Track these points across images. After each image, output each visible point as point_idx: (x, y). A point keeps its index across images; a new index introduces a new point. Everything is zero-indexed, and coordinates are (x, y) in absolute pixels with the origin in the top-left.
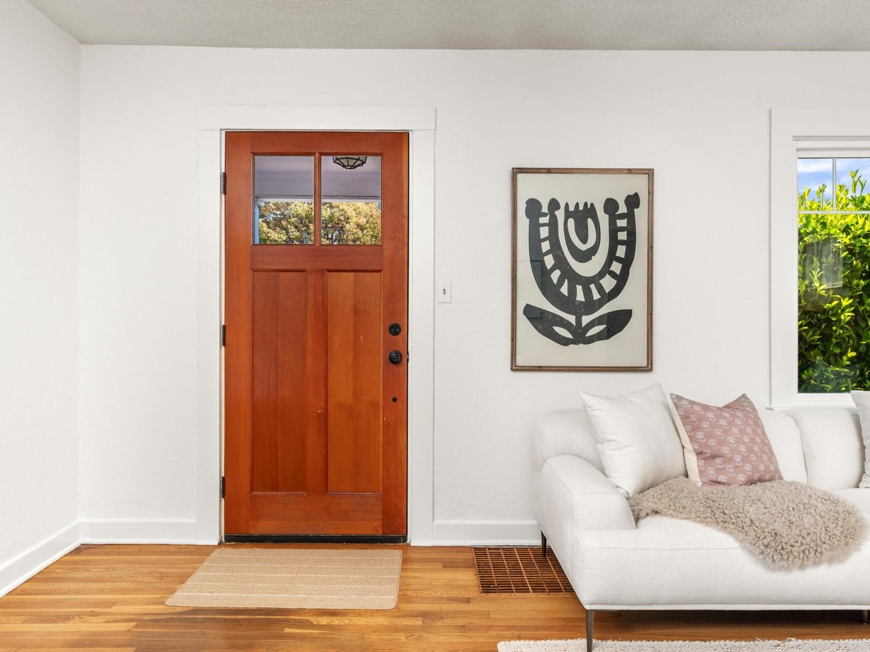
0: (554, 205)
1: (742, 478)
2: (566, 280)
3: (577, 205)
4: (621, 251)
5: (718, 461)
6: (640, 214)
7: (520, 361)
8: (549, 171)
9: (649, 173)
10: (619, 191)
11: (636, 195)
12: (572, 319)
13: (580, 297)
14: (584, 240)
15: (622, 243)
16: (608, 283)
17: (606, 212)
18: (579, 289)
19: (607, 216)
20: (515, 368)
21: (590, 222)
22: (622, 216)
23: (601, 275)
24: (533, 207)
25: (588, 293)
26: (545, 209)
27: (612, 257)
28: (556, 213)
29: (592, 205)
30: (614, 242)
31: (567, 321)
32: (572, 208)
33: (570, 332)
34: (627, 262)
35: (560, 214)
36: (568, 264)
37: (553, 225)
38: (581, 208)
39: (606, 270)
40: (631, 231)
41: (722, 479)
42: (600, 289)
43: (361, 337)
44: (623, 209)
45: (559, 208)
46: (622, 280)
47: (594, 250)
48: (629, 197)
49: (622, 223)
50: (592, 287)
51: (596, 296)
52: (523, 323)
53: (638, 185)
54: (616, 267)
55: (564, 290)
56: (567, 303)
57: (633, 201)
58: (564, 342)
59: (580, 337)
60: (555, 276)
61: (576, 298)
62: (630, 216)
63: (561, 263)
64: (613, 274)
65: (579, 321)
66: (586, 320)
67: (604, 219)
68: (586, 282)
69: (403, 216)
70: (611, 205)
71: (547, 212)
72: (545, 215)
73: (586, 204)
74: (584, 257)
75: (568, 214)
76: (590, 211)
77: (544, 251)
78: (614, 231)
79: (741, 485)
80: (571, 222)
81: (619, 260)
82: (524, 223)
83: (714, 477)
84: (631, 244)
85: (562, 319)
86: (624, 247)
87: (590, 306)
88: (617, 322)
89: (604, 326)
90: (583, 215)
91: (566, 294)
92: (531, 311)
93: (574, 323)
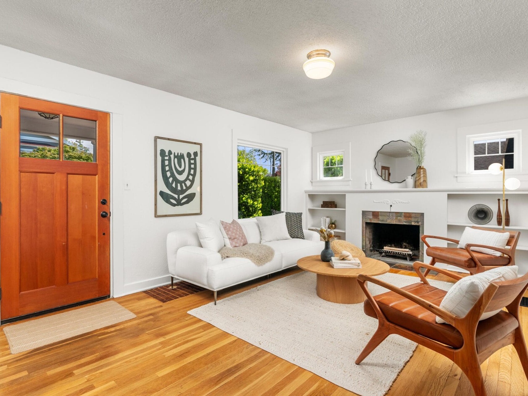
0: (170, 152)
2: (174, 182)
3: (178, 153)
4: (192, 172)
5: (236, 240)
6: (198, 159)
7: (159, 214)
8: (169, 139)
9: (201, 145)
10: (192, 149)
11: (197, 152)
12: (176, 196)
13: (179, 188)
14: (180, 167)
15: (192, 169)
16: (188, 183)
17: (187, 157)
18: (179, 185)
19: (188, 159)
20: (156, 216)
21: (182, 160)
22: (192, 159)
23: (186, 180)
24: (163, 152)
25: (181, 187)
26: (167, 154)
27: (189, 174)
28: (171, 156)
29: (183, 154)
30: (190, 168)
31: (175, 197)
32: (176, 155)
33: (176, 201)
34: (194, 176)
35: (172, 156)
36: (175, 175)
37: (170, 160)
38: (179, 155)
40: (195, 164)
42: (185, 185)
43: (86, 206)
44: (193, 157)
45: (172, 154)
46: (192, 182)
47: (183, 171)
48: (194, 152)
49: (192, 162)
50: (183, 184)
51: (184, 188)
52: (159, 198)
53: (197, 148)
54: (191, 177)
55: (174, 185)
56: (174, 190)
57: (196, 154)
58: (174, 205)
59: (179, 203)
60: (171, 180)
61: (177, 188)
62: (195, 159)
63: (173, 175)
64: (190, 180)
65: (179, 197)
66: (181, 196)
67: (187, 159)
68: (181, 182)
69: (107, 150)
70: (189, 155)
71: (168, 155)
72: (167, 156)
73: (181, 153)
74: (181, 173)
75: (175, 157)
76: (182, 156)
77: (166, 170)
78: (190, 164)
79: (242, 246)
80: (176, 160)
81: (191, 175)
82: (159, 158)
83: (235, 245)
84: (195, 169)
85: (173, 196)
86: (193, 170)
87: (183, 191)
88: (191, 197)
89: (187, 199)
90: (180, 157)
91: (174, 187)
92: (162, 193)
93: (177, 198)
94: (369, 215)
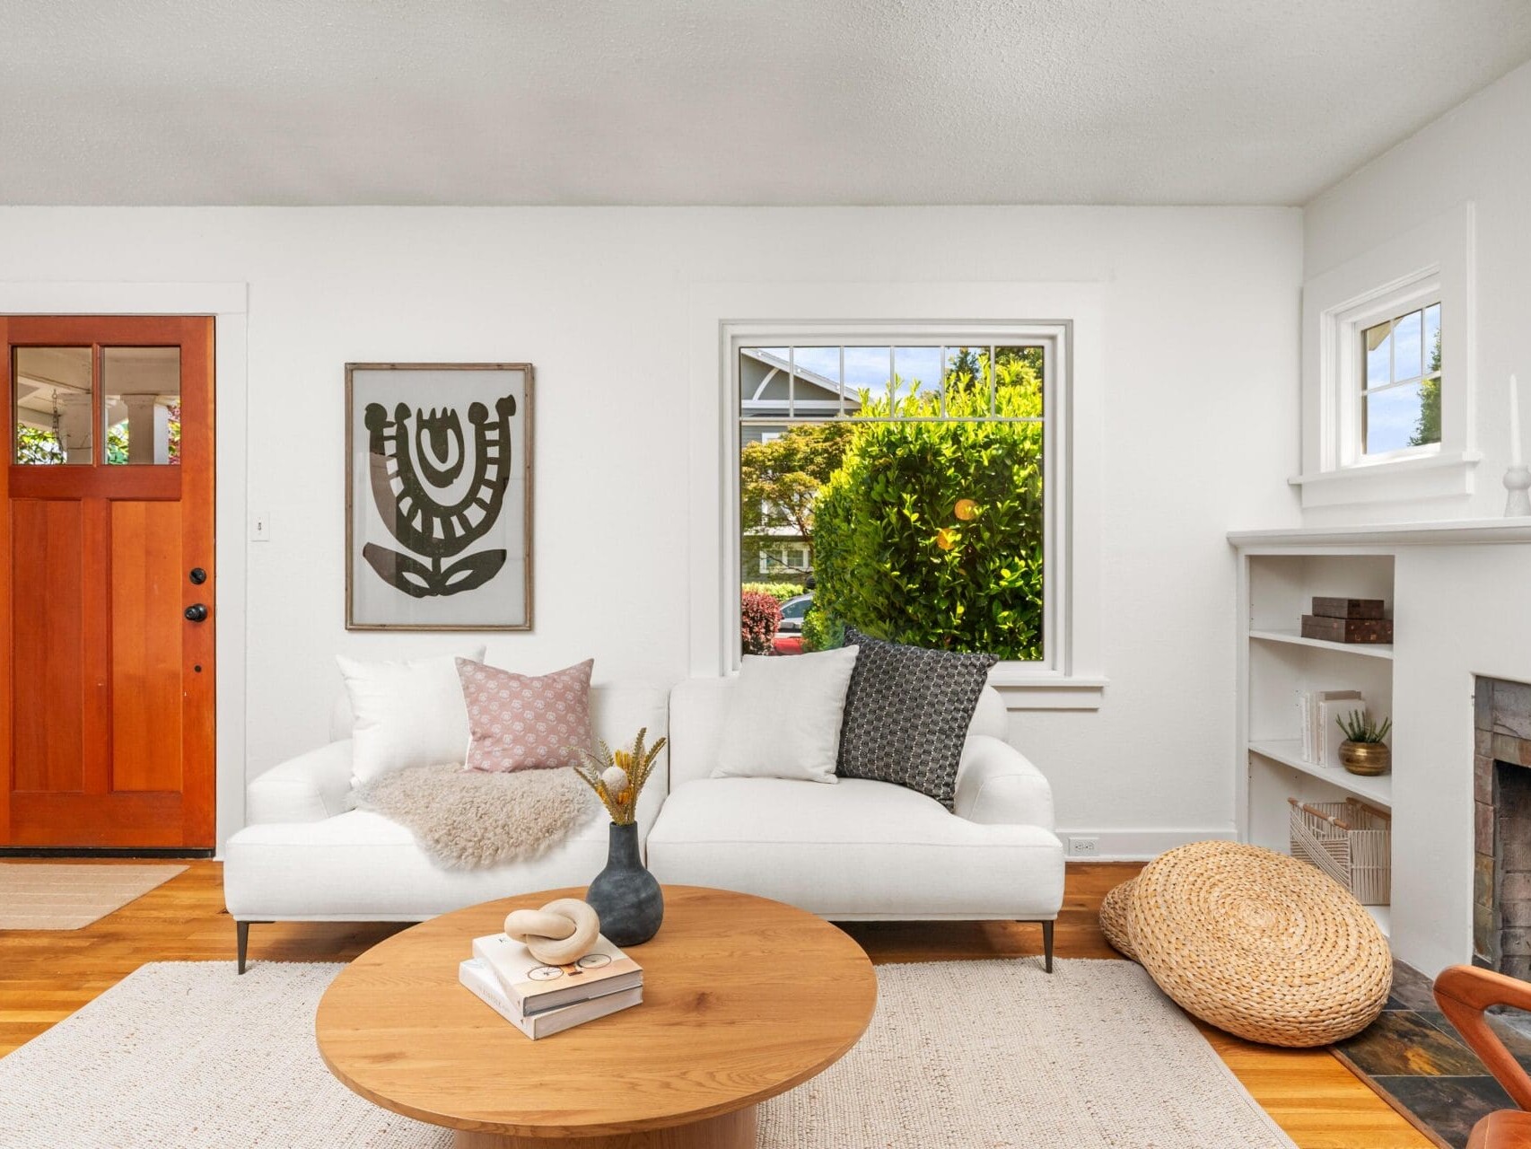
0: (403, 411)
1: (508, 763)
2: (420, 511)
3: (433, 412)
4: (492, 473)
6: (516, 423)
7: (361, 619)
8: (393, 367)
9: (528, 371)
10: (489, 392)
11: (511, 398)
12: (427, 562)
13: (438, 533)
14: (443, 457)
15: (493, 461)
16: (475, 515)
17: (472, 419)
18: (437, 522)
19: (473, 426)
20: (353, 626)
21: (451, 434)
22: (492, 426)
23: (466, 503)
24: (375, 415)
25: (448, 527)
26: (391, 418)
27: (479, 480)
28: (406, 422)
29: (453, 411)
30: (483, 461)
31: (421, 565)
32: (426, 416)
33: (425, 579)
34: (500, 486)
35: (411, 423)
36: (421, 489)
37: (401, 438)
38: (439, 415)
39: (472, 497)
40: (504, 443)
41: (485, 765)
42: (464, 522)
43: (155, 587)
44: (493, 417)
45: (409, 415)
46: (493, 510)
47: (456, 470)
48: (501, 400)
49: (493, 435)
50: (454, 519)
51: (459, 532)
52: (364, 568)
53: (512, 385)
54: (486, 494)
55: (417, 524)
56: (421, 542)
57: (507, 406)
58: (418, 592)
59: (438, 585)
60: (406, 504)
61: (432, 533)
62: (503, 426)
63: (412, 488)
64: (481, 503)
65: (436, 564)
66: (446, 563)
67: (469, 430)
68: (446, 513)
69: (207, 426)
70: (477, 412)
71: (394, 421)
72: (391, 424)
73: (445, 410)
74: (443, 480)
75: (421, 424)
76: (450, 420)
77: (390, 473)
78: (482, 444)
80: (426, 434)
81: (489, 484)
82: (363, 435)
83: (477, 763)
84: (504, 463)
85: (415, 562)
86: (496, 466)
87: (453, 545)
88: (488, 565)
89: (469, 572)
90: (441, 425)
91: (419, 529)
92: (372, 552)
93: (431, 569)
94: (1515, 715)
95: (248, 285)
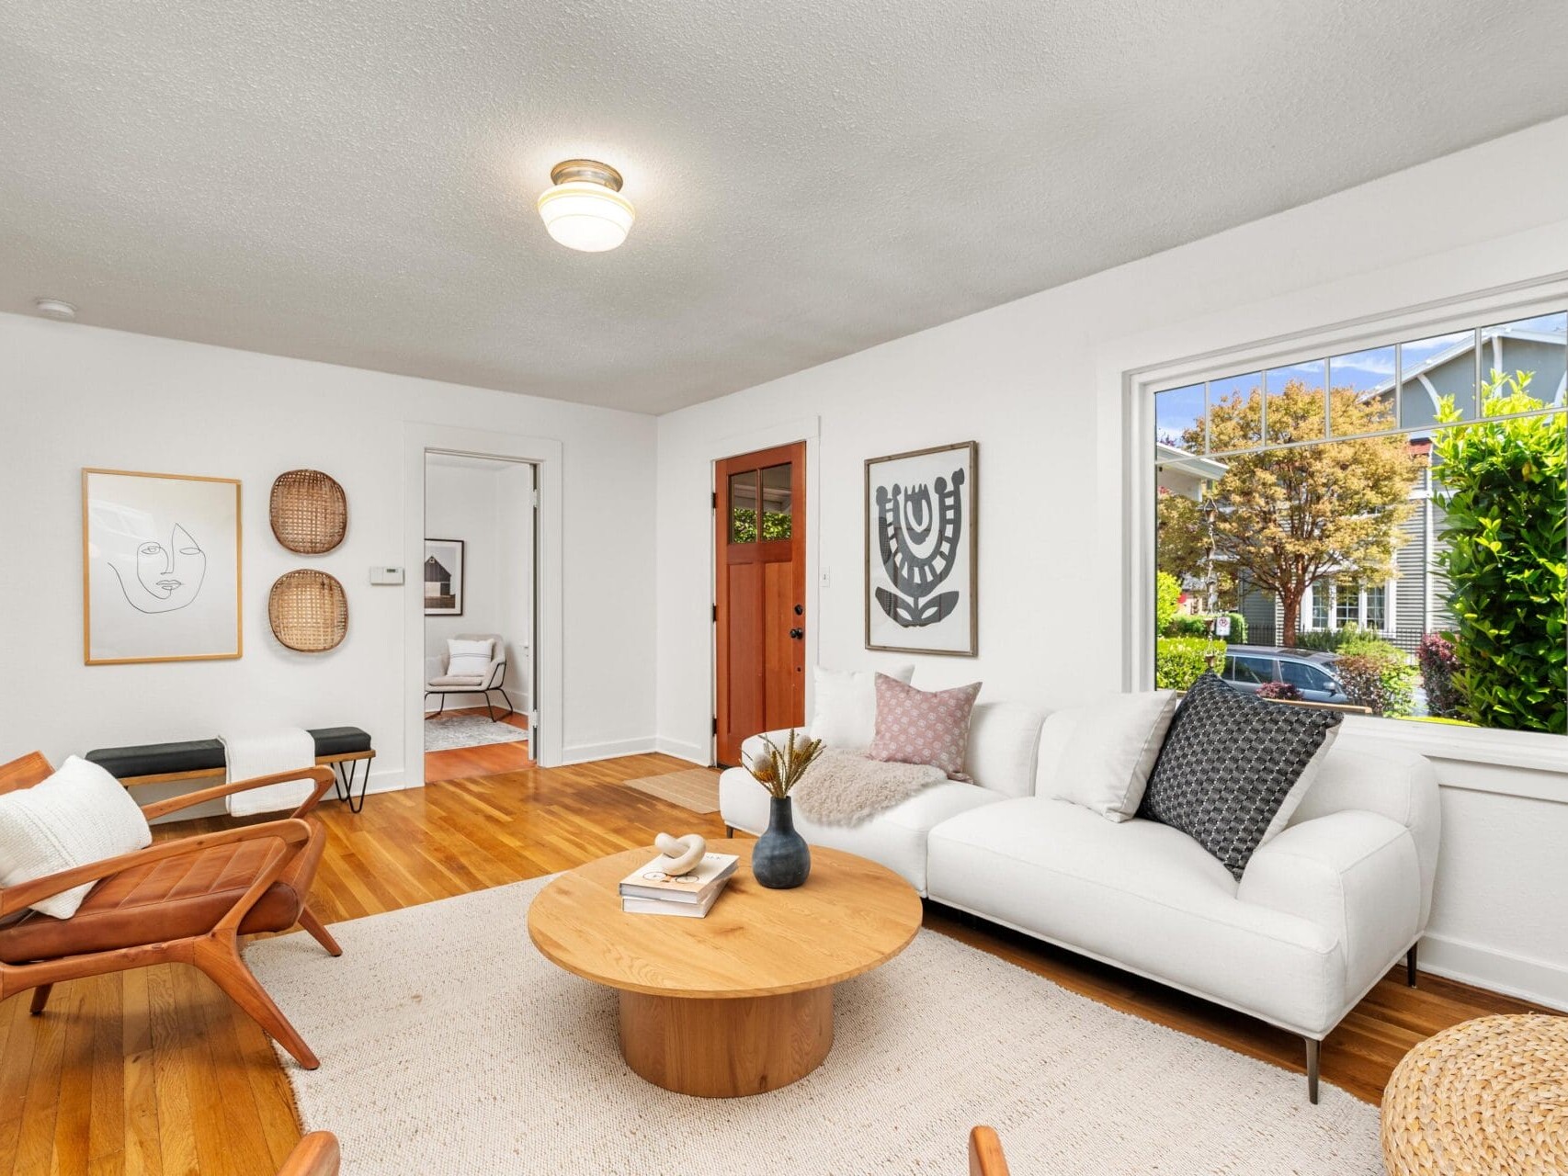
0: (897, 489)
2: (906, 562)
3: (914, 487)
4: (949, 531)
6: (965, 489)
7: (873, 641)
8: (890, 458)
9: (975, 448)
10: (945, 466)
11: (961, 470)
12: (910, 600)
13: (917, 580)
14: (920, 523)
15: (950, 522)
16: (939, 564)
17: (936, 491)
18: (916, 570)
19: (937, 496)
20: (869, 647)
21: (924, 503)
22: (949, 494)
23: (933, 557)
24: (882, 494)
25: (923, 574)
26: (890, 496)
27: (942, 537)
28: (898, 497)
29: (925, 486)
30: (944, 521)
31: (908, 603)
32: (910, 492)
33: (910, 614)
34: (954, 542)
35: (901, 498)
36: (907, 546)
37: (896, 509)
38: (917, 490)
39: (937, 551)
40: (957, 507)
42: (932, 570)
43: (782, 614)
44: (950, 487)
45: (900, 493)
46: (950, 559)
47: (928, 530)
48: (955, 474)
49: (950, 501)
50: (927, 568)
51: (930, 578)
52: (874, 602)
53: (962, 460)
54: (945, 547)
55: (905, 573)
56: (908, 587)
57: (958, 477)
58: (906, 624)
59: (918, 621)
60: (898, 559)
61: (914, 580)
62: (956, 493)
63: (902, 546)
64: (942, 554)
65: (916, 603)
66: (922, 601)
67: (934, 498)
68: (921, 564)
70: (940, 483)
71: (892, 498)
72: (890, 500)
73: (920, 485)
74: (919, 538)
75: (907, 498)
76: (923, 493)
77: (890, 536)
78: (943, 508)
80: (909, 504)
81: (948, 540)
82: (875, 510)
84: (957, 522)
85: (904, 601)
86: (952, 526)
87: (926, 588)
88: (946, 604)
89: (936, 609)
90: (919, 496)
91: (906, 576)
92: (881, 593)
93: (912, 605)
95: (820, 418)
